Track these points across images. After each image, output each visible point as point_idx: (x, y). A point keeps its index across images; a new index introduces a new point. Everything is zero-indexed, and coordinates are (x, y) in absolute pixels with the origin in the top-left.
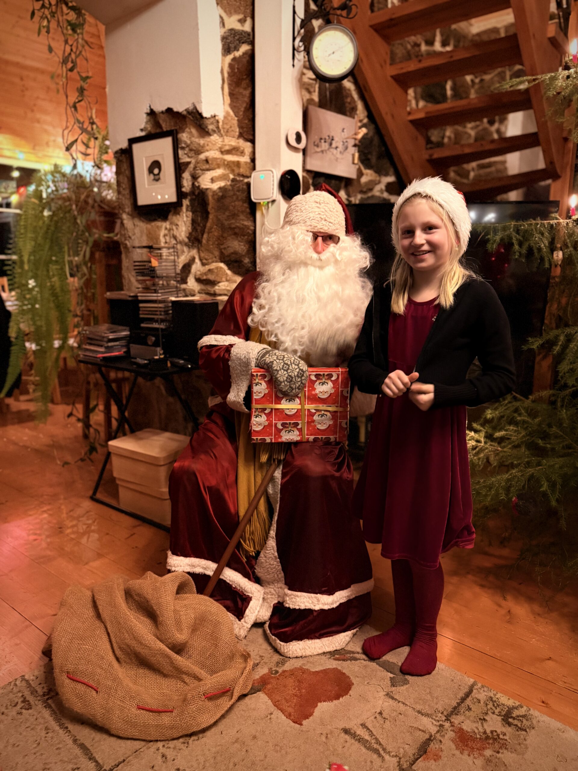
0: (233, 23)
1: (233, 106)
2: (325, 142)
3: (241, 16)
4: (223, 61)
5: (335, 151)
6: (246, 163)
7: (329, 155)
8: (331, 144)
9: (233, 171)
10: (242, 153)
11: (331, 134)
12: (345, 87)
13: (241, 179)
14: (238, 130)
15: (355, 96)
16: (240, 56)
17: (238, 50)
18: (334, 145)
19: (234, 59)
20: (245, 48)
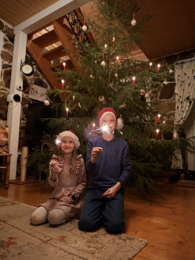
0: (6, 63)
1: (4, 80)
2: (35, 92)
3: (9, 62)
4: (2, 70)
5: (38, 95)
6: (7, 93)
7: (36, 95)
8: (37, 93)
9: (2, 94)
10: (6, 91)
11: (37, 91)
12: (44, 82)
13: (6, 96)
14: (5, 85)
15: (48, 84)
16: (8, 70)
17: (7, 68)
18: (38, 93)
19: (6, 70)
20: (9, 68)
